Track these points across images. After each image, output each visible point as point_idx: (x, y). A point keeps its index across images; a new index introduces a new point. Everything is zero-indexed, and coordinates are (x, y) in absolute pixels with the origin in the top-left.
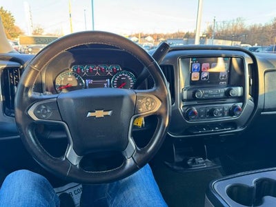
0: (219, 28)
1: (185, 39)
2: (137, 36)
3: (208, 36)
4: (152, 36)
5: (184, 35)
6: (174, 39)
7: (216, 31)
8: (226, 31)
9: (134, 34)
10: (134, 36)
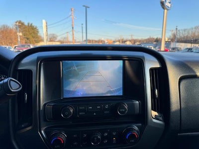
0: (181, 35)
1: (155, 43)
2: (119, 41)
3: (172, 40)
4: (130, 41)
5: (154, 40)
6: (146, 43)
7: (179, 37)
8: (187, 37)
9: (117, 40)
10: (117, 41)
